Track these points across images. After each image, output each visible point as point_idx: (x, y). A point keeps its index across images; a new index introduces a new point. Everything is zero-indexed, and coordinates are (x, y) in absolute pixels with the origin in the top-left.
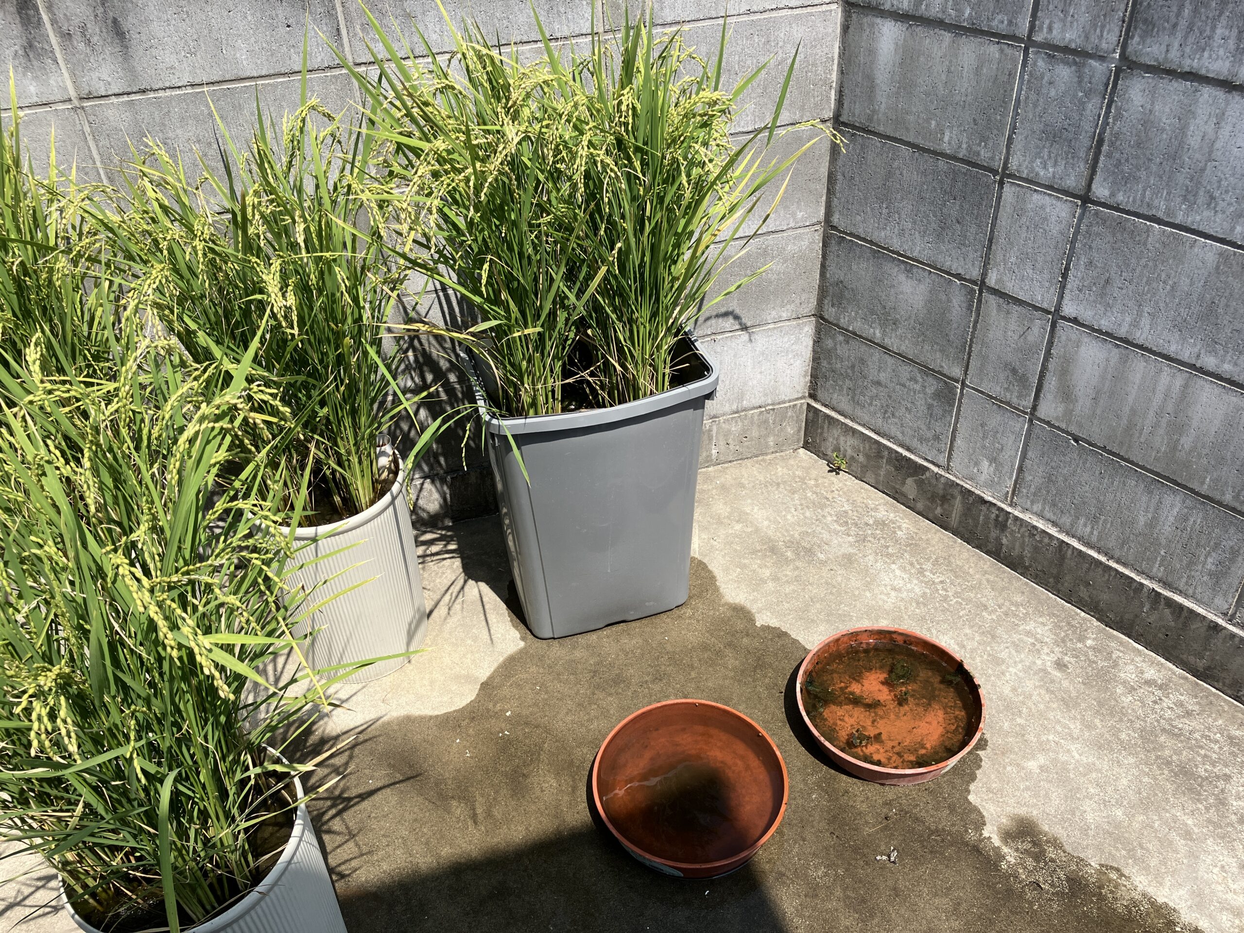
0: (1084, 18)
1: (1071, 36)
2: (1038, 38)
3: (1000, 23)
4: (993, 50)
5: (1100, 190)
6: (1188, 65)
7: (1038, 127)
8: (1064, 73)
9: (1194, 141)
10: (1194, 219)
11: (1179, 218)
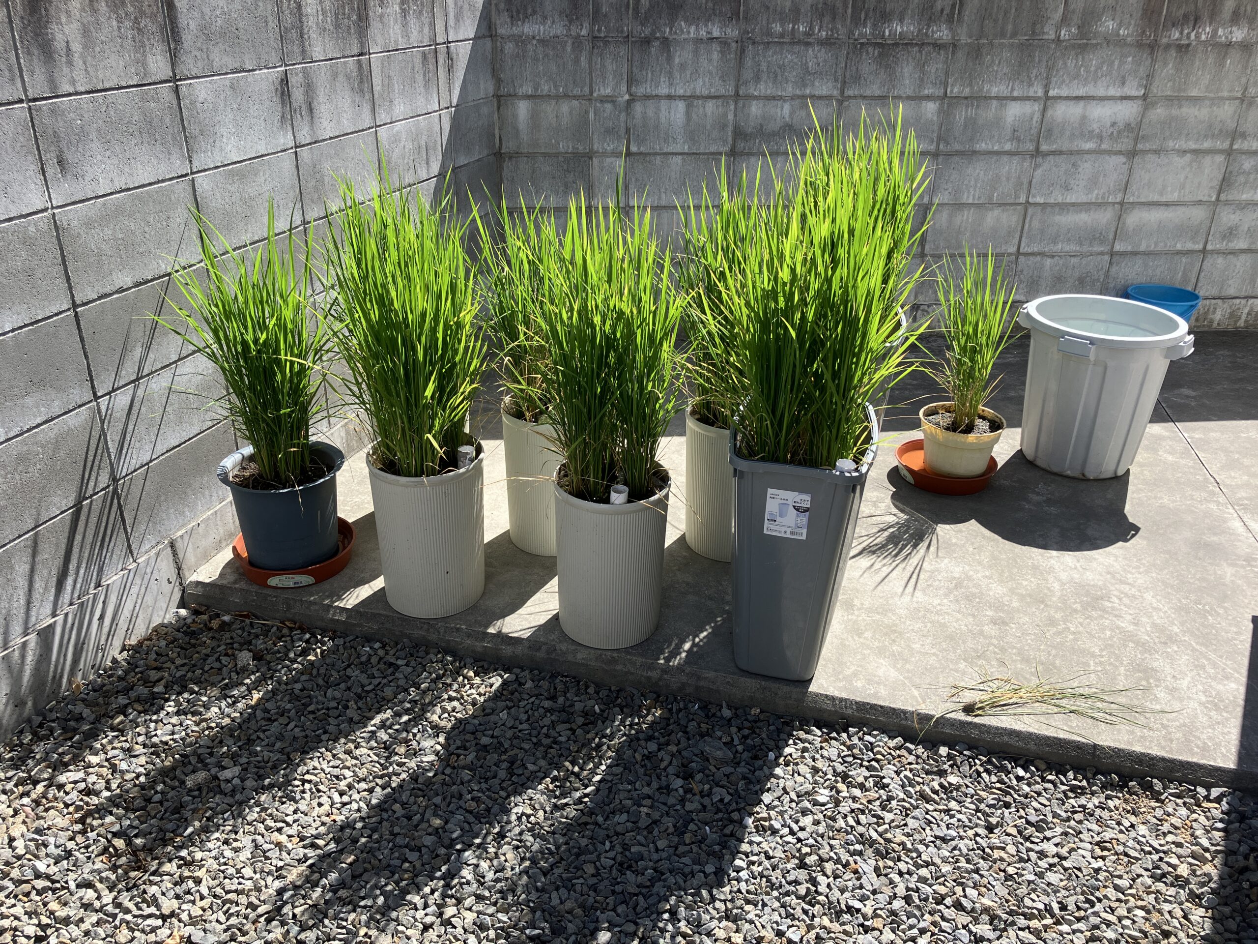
0: (612, 84)
1: (608, 91)
2: (595, 95)
3: (577, 91)
4: (575, 103)
5: (634, 149)
6: (654, 93)
7: (602, 130)
8: (609, 107)
9: (663, 120)
10: (671, 149)
11: (665, 150)
